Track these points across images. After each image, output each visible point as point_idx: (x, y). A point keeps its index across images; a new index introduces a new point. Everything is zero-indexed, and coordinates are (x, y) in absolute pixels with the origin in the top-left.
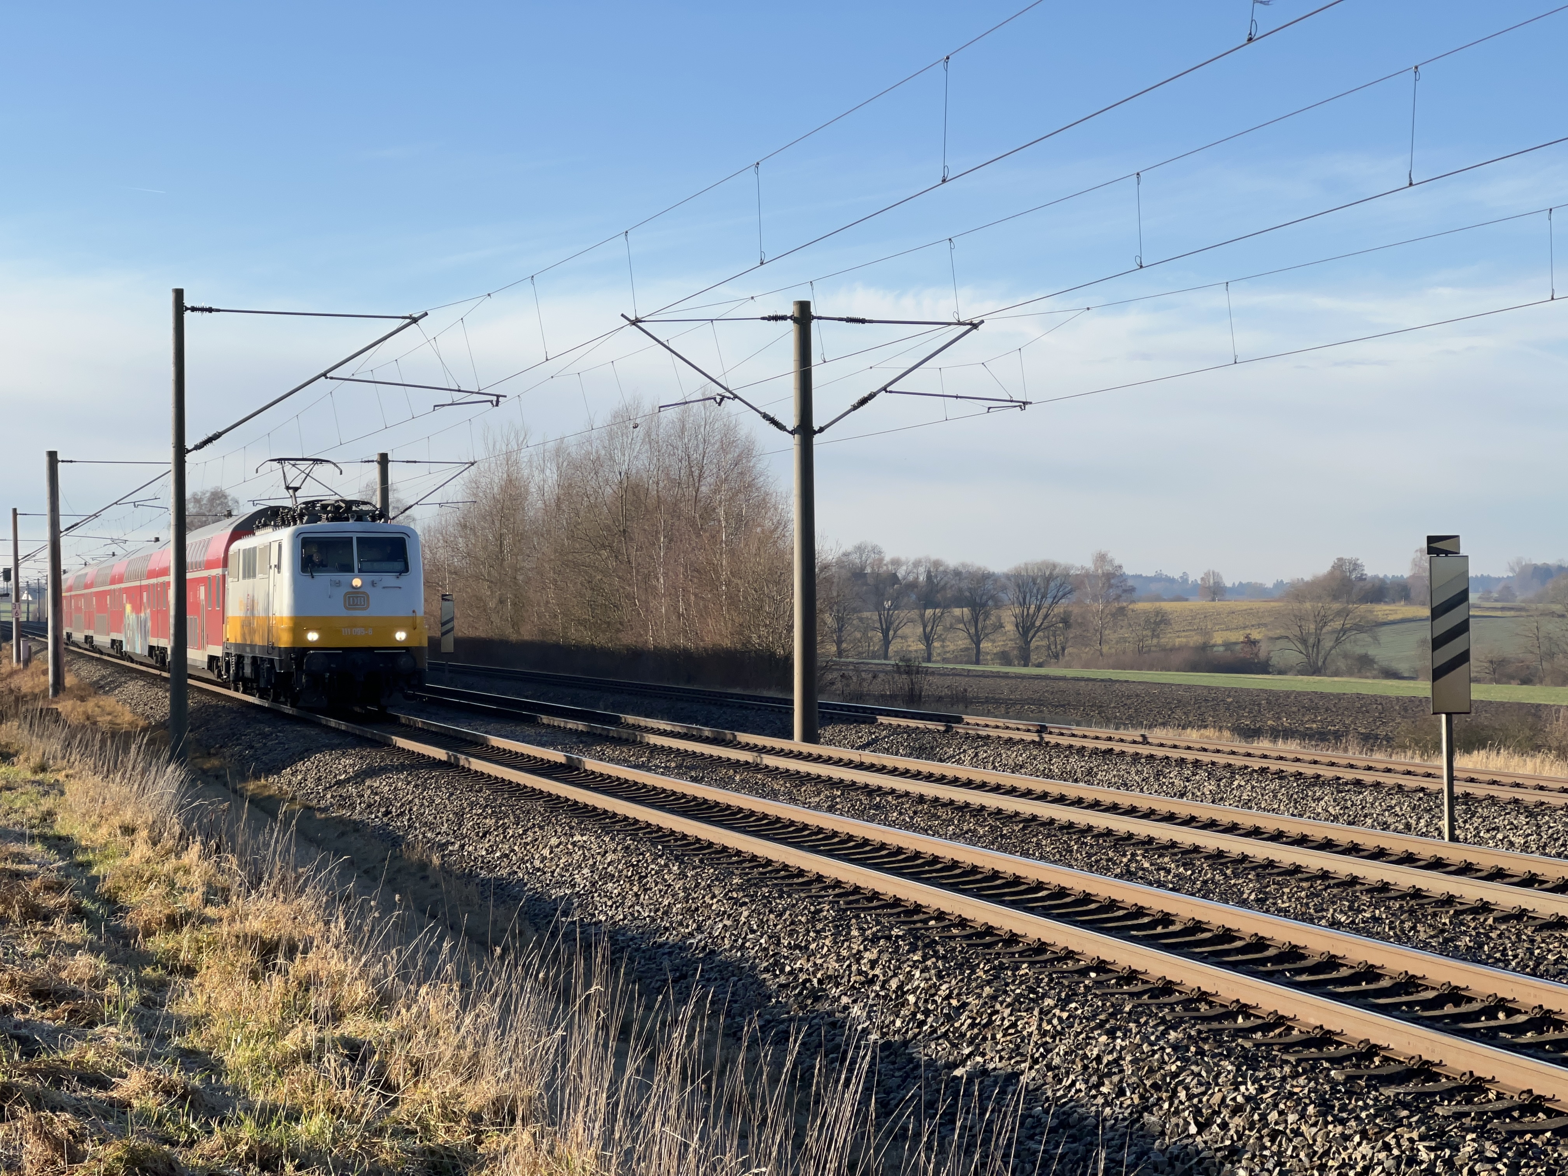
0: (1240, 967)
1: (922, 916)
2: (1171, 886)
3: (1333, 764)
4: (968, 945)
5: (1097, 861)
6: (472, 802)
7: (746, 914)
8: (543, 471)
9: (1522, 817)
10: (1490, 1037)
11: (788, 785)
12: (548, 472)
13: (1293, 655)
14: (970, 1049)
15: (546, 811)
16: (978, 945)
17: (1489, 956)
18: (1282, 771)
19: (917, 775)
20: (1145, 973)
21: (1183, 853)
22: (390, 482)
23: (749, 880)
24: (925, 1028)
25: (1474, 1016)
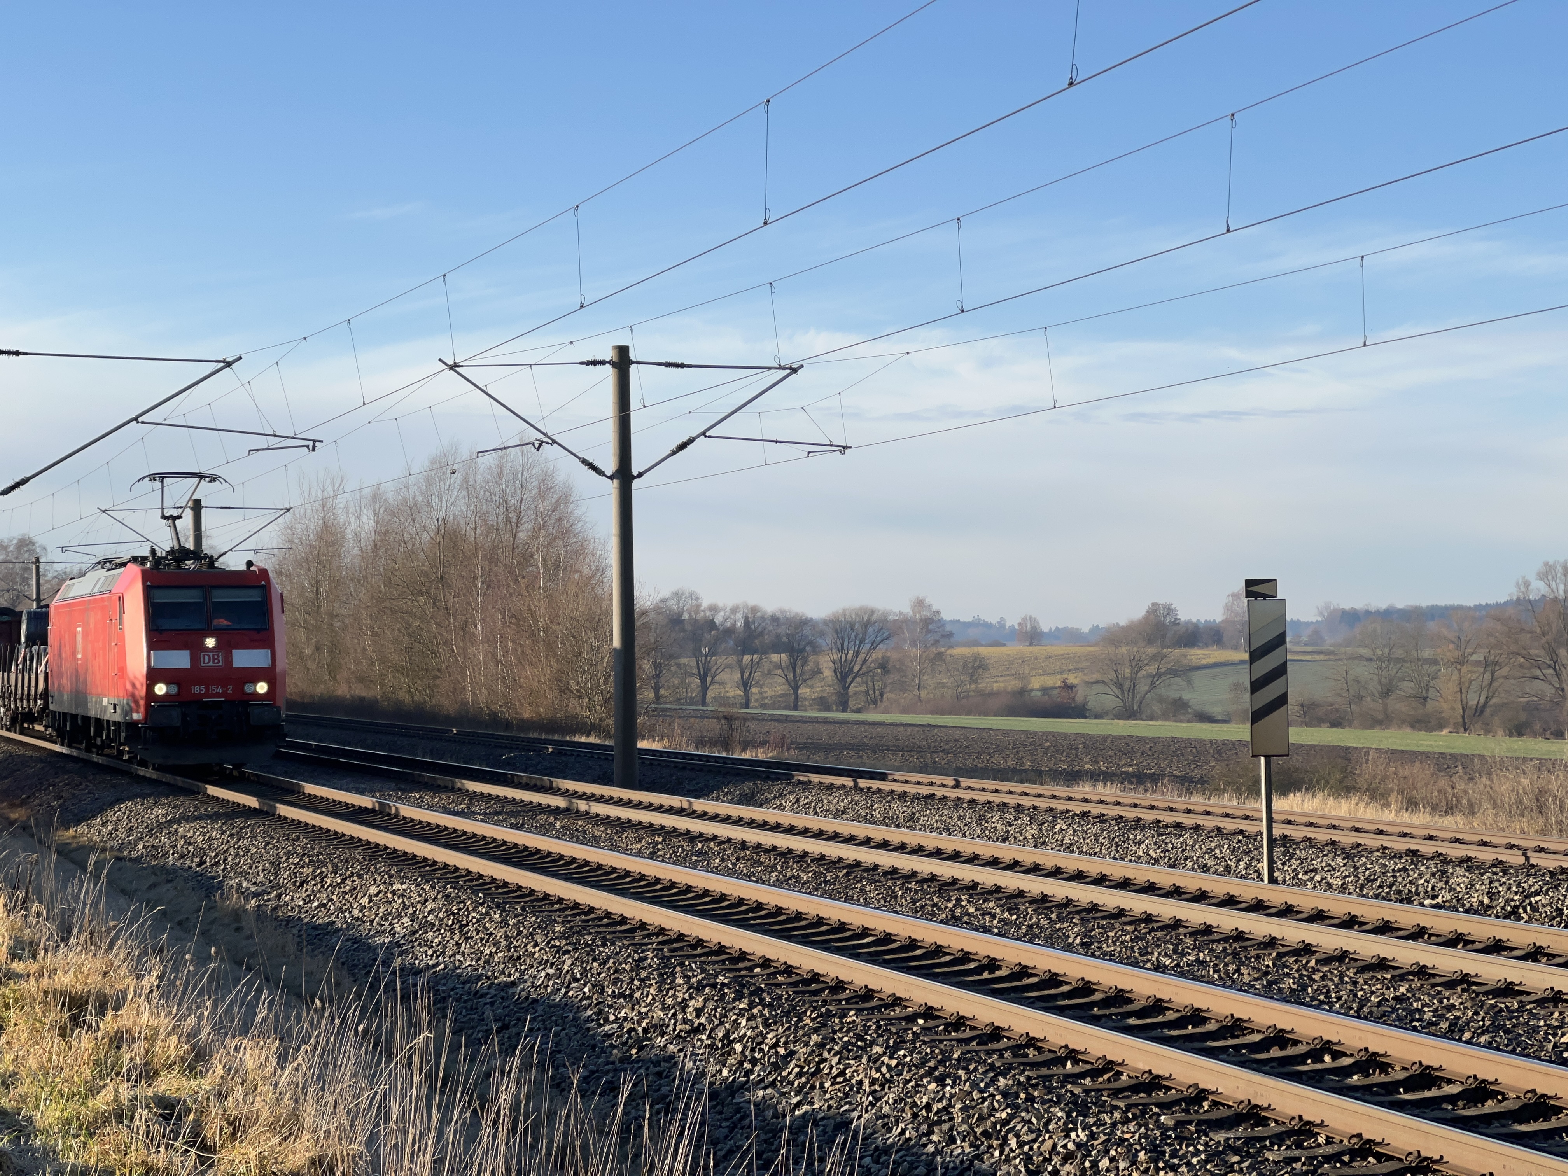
0: (1067, 1012)
1: (747, 964)
2: (996, 931)
3: (1152, 807)
4: (794, 992)
5: (922, 907)
6: (289, 851)
7: (569, 962)
8: (359, 517)
9: (1339, 859)
10: (1315, 1080)
11: (609, 831)
12: (364, 519)
13: (1109, 699)
14: (798, 1098)
15: (364, 859)
16: (804, 993)
17: (1313, 999)
18: (1104, 815)
19: (739, 822)
20: (973, 1019)
21: (1007, 898)
22: (203, 529)
23: (571, 928)
24: (752, 1077)
25: (1301, 1059)
